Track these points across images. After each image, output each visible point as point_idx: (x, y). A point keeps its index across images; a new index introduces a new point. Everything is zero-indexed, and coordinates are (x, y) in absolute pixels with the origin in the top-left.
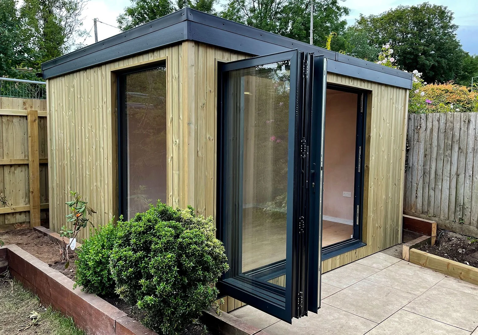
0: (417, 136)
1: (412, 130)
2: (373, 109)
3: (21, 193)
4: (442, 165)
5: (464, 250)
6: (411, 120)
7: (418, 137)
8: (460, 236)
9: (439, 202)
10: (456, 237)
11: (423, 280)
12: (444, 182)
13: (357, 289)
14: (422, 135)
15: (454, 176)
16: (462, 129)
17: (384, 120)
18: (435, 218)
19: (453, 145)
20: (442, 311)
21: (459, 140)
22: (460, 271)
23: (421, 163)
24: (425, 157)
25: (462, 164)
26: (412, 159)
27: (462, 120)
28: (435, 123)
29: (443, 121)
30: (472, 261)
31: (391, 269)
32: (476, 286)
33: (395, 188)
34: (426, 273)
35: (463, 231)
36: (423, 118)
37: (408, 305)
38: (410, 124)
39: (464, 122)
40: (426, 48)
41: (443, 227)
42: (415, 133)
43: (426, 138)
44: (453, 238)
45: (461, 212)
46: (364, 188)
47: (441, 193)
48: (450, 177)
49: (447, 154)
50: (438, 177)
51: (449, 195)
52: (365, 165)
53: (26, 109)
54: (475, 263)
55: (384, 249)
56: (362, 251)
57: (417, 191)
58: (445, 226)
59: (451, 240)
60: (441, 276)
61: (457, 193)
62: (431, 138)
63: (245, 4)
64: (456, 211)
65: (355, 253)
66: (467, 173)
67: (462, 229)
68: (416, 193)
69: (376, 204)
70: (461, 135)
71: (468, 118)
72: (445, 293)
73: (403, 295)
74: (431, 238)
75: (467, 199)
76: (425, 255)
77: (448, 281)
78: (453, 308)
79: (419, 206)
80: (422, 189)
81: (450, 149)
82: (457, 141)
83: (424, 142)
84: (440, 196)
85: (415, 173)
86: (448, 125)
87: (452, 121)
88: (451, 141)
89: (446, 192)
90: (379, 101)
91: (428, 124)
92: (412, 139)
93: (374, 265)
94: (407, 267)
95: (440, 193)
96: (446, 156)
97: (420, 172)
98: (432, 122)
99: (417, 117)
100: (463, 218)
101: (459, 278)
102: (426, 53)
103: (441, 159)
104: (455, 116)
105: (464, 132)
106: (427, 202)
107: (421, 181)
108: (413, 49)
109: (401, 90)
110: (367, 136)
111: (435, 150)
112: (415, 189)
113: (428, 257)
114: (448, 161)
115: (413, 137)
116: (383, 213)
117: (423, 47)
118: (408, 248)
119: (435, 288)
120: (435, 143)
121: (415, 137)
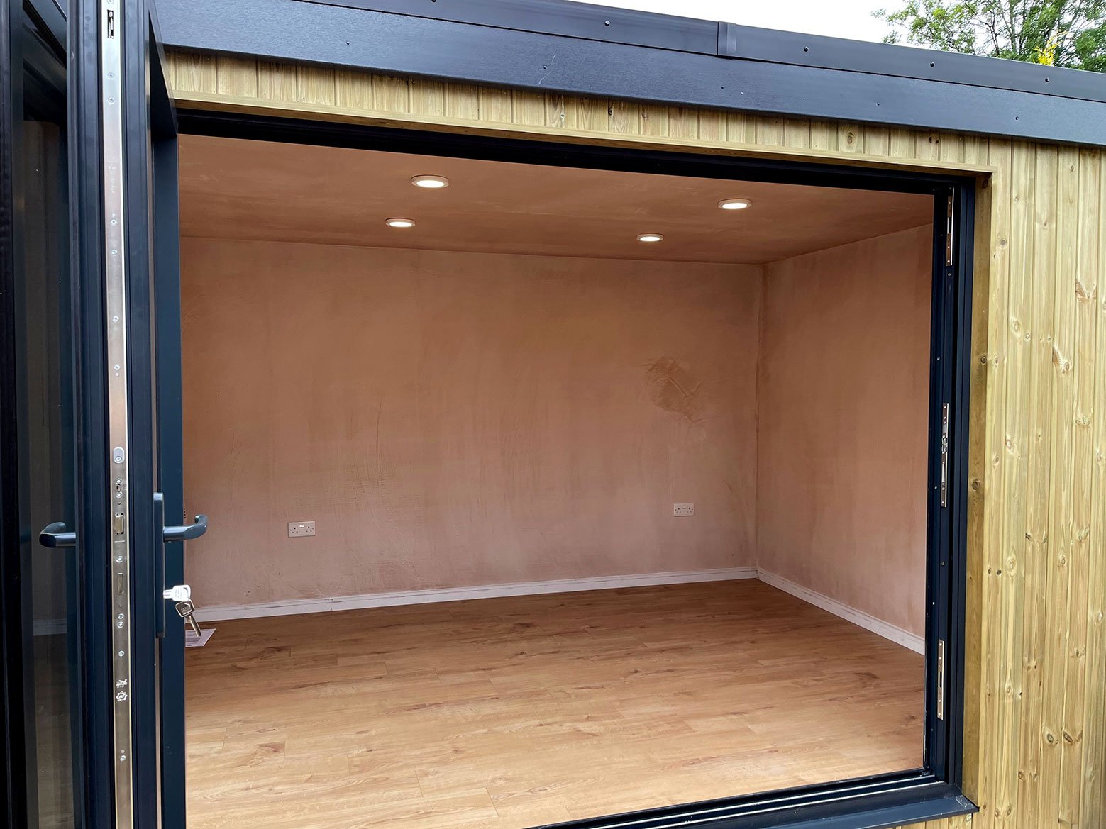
46: (969, 575)
52: (971, 480)
69: (1037, 643)
90: (1043, 216)
110: (975, 361)
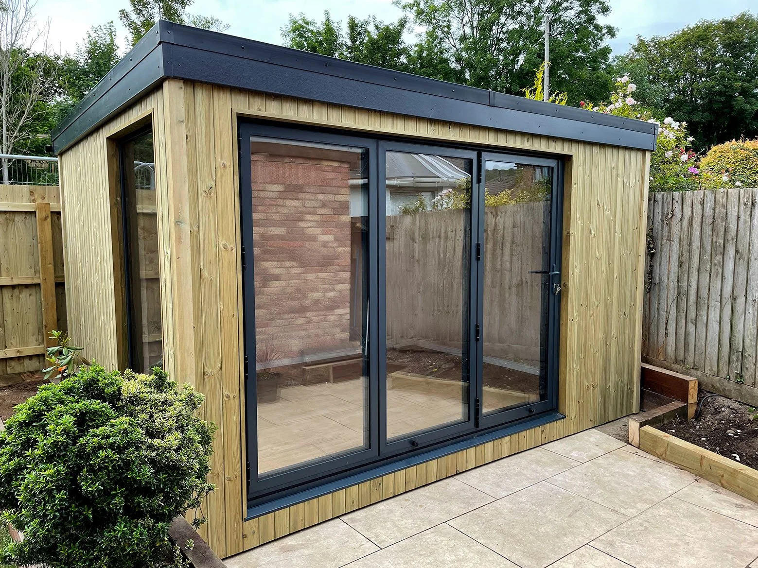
0: (667, 231)
1: (660, 221)
2: (574, 187)
3: (30, 327)
4: (708, 281)
5: (739, 431)
6: (658, 203)
7: (669, 231)
8: (736, 405)
9: (704, 344)
10: (729, 407)
11: (651, 486)
12: (712, 309)
13: (524, 499)
14: (675, 229)
15: (727, 299)
16: (742, 217)
17: (598, 204)
18: (696, 371)
19: (726, 245)
20: (663, 552)
21: (737, 237)
22: (721, 472)
23: (674, 276)
24: (681, 266)
25: (742, 278)
26: (660, 271)
27: (741, 201)
28: (698, 208)
29: (709, 204)
30: (746, 454)
31: (600, 462)
32: (745, 502)
33: (624, 320)
34: (661, 470)
35: (742, 396)
36: (676, 199)
37: (603, 538)
38: (656, 211)
39: (745, 204)
40: (746, 84)
41: (710, 388)
42: (665, 226)
43: (682, 233)
44: (723, 409)
45: (740, 363)
46: (561, 322)
47: (707, 329)
48: (721, 303)
49: (716, 262)
50: (702, 301)
51: (720, 332)
52: (563, 283)
53: (34, 201)
54: (751, 458)
55: (602, 423)
56: (556, 427)
57: (667, 324)
58: (713, 385)
59: (720, 412)
60: (688, 478)
61: (733, 329)
62: (690, 234)
63: (451, 31)
64: (731, 360)
65: (543, 431)
66: (749, 296)
67: (740, 393)
68: (666, 328)
69: (584, 348)
70: (739, 228)
71: (751, 198)
72: (683, 514)
73: (603, 516)
74: (687, 405)
75: (749, 341)
76: (665, 438)
77: (696, 489)
78: (686, 546)
79: (671, 350)
80: (675, 322)
81: (721, 254)
82: (733, 239)
83: (678, 240)
84: (705, 334)
85: (664, 294)
86: (717, 210)
87: (725, 204)
88: (722, 238)
89: (714, 328)
90: (588, 173)
91: (685, 210)
92: (660, 235)
93: (574, 454)
94: (631, 458)
95: (704, 330)
96: (715, 264)
97: (672, 292)
98: (692, 207)
99: (667, 198)
100: (743, 373)
101: (719, 484)
102: (746, 92)
103: (706, 271)
104: (729, 195)
105: (746, 222)
106: (683, 343)
107: (674, 308)
108: (725, 86)
109: (633, 154)
110: (564, 233)
111: (696, 254)
112: (664, 320)
113: (668, 443)
114: (718, 273)
115: (660, 232)
116: (600, 362)
117: (740, 83)
118: (638, 425)
119: (668, 503)
120: (696, 243)
121: (664, 232)
